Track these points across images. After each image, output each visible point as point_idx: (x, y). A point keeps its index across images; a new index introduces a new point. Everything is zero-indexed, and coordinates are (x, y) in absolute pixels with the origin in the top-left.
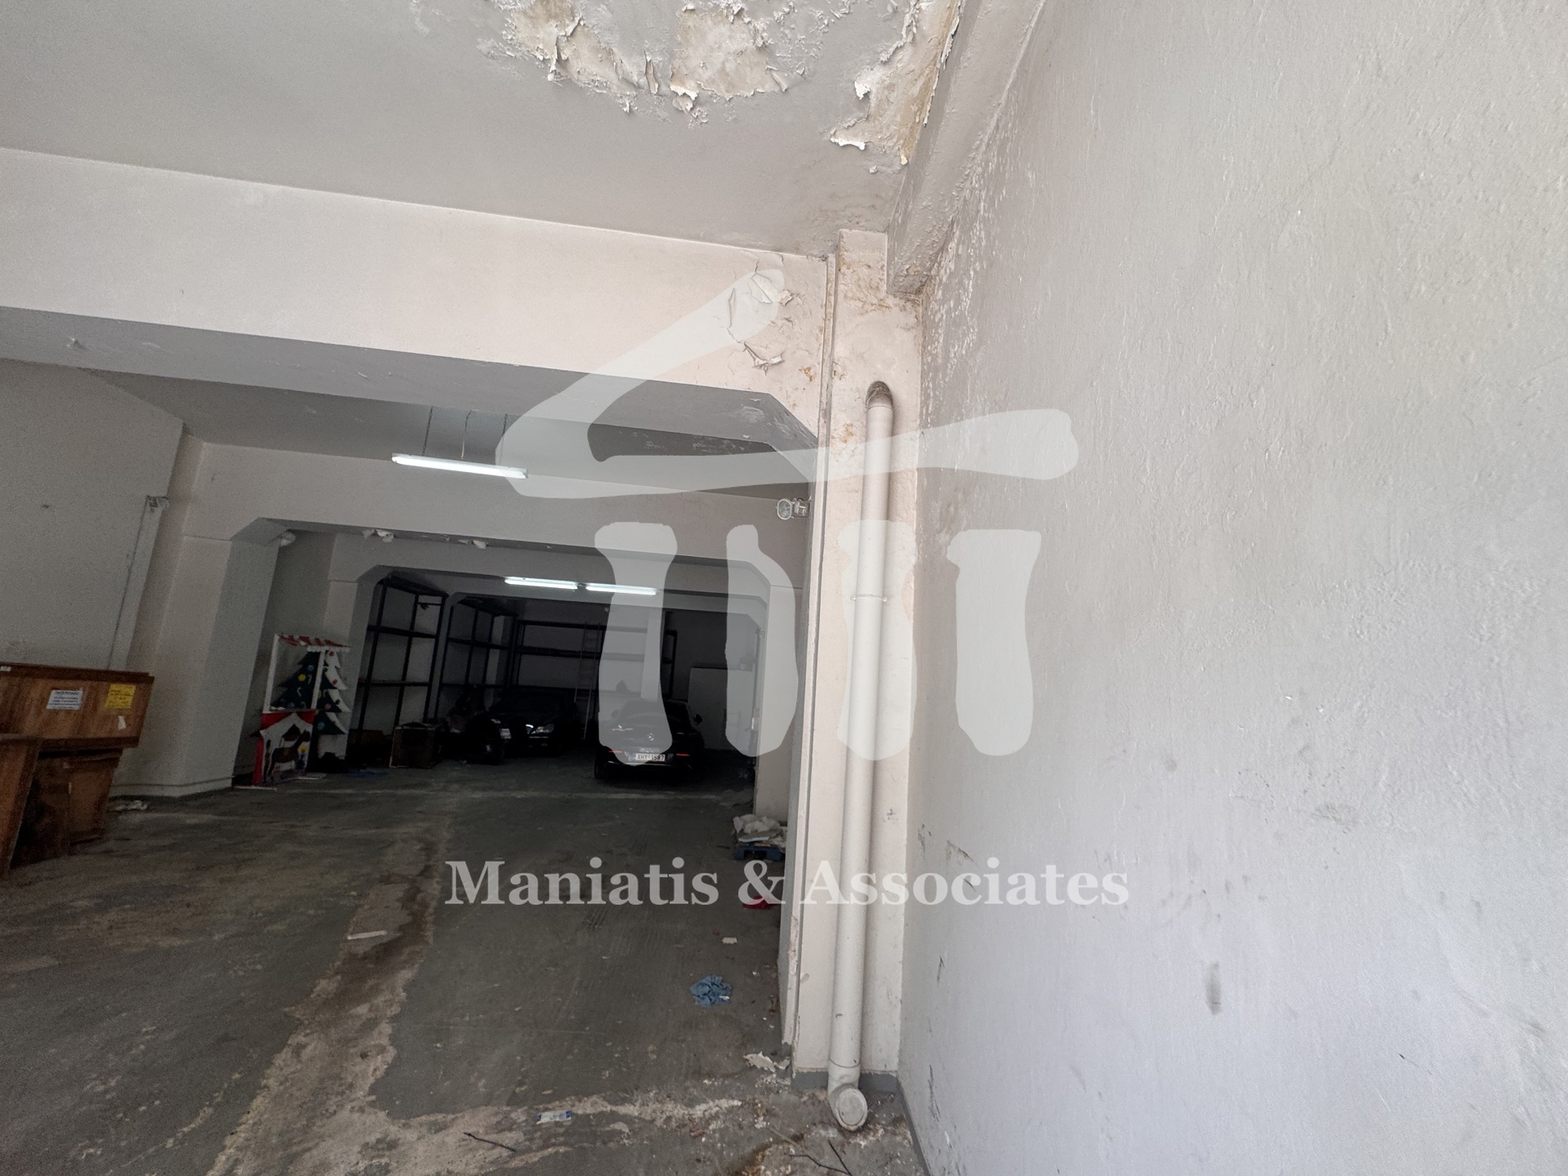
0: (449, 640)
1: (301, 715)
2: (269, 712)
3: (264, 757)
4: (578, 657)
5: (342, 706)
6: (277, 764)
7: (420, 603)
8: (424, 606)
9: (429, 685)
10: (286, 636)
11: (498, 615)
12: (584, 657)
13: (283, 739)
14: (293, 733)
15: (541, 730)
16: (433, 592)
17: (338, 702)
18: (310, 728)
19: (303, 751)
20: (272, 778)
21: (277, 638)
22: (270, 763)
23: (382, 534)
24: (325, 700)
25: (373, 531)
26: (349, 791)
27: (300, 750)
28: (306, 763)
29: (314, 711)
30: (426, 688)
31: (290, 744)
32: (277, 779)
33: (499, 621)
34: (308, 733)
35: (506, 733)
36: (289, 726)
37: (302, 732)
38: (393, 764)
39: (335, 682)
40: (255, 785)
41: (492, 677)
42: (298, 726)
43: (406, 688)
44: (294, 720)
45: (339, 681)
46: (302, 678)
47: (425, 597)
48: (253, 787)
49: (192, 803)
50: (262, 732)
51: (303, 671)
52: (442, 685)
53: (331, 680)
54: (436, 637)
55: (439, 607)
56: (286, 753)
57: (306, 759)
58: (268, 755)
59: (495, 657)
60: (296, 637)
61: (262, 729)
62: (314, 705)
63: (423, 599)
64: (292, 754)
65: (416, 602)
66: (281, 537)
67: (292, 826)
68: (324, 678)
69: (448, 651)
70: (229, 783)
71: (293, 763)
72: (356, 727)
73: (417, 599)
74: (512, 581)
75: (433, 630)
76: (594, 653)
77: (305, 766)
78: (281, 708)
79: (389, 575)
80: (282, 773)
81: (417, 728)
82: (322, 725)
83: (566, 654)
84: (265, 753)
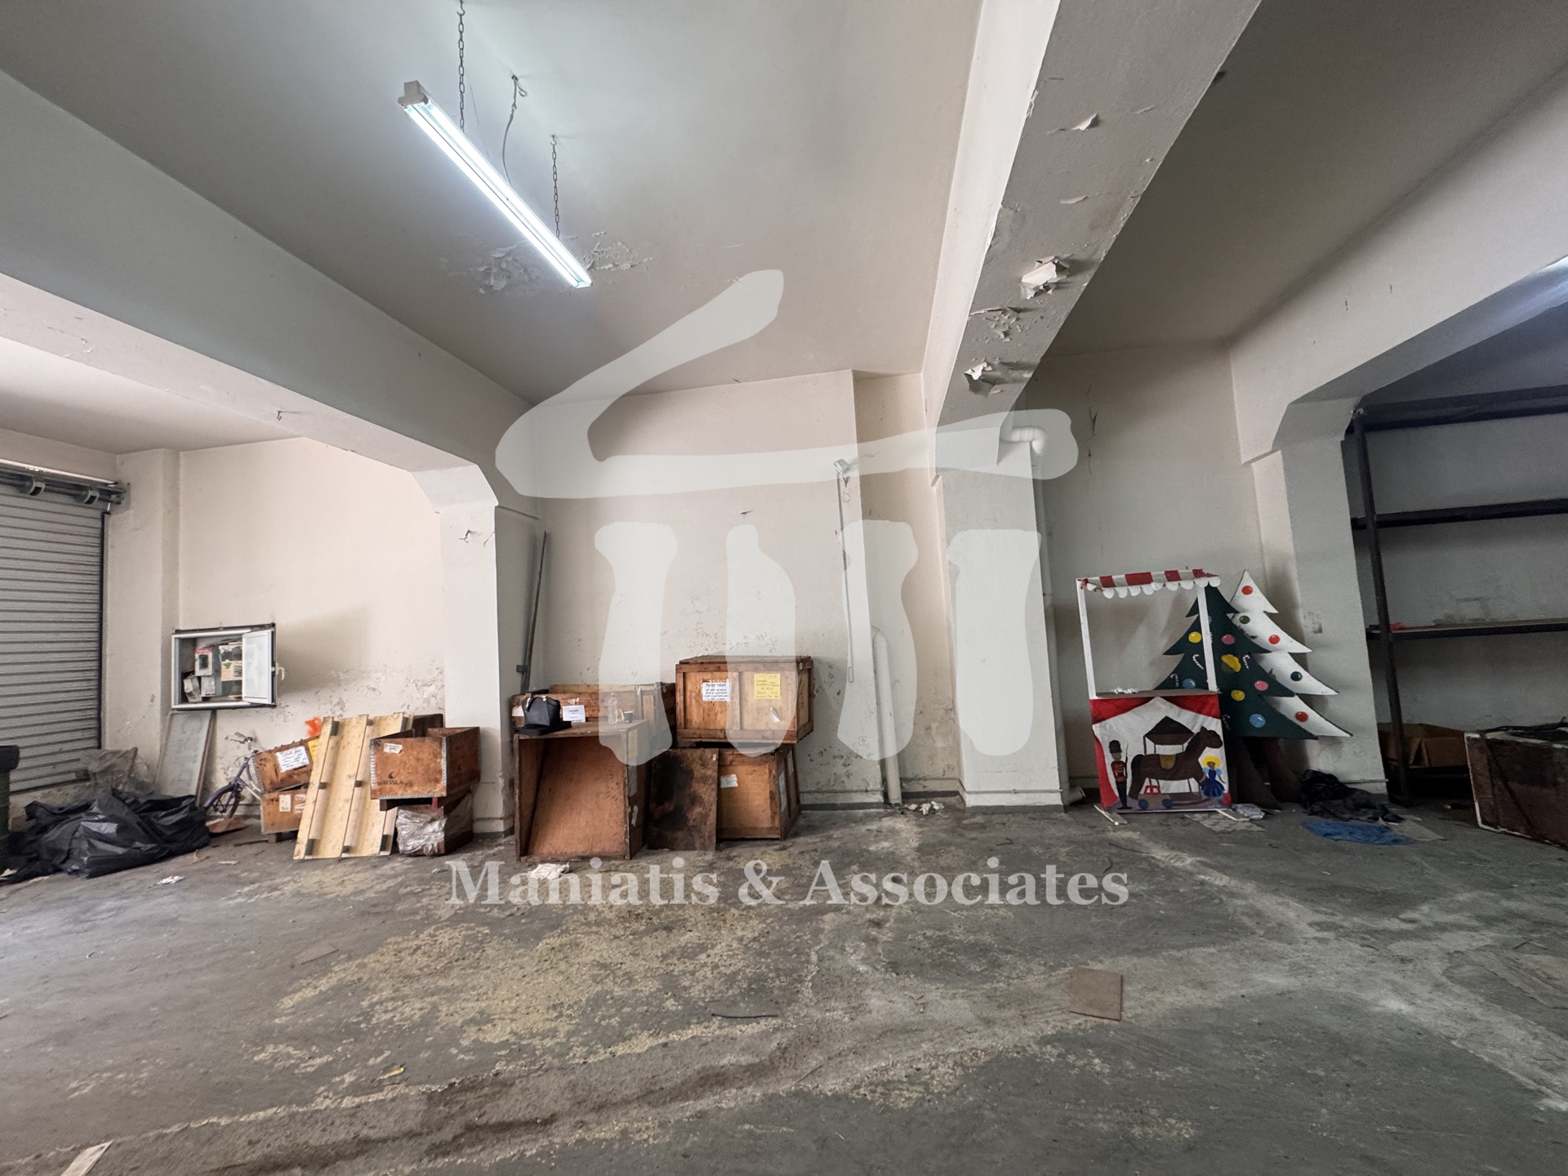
1: (1182, 702)
2: (1096, 698)
13: (1150, 742)
14: (1165, 731)
17: (1295, 677)
19: (1211, 764)
20: (1144, 805)
24: (1246, 672)
29: (1211, 696)
32: (1157, 807)
34: (1213, 733)
36: (1158, 720)
38: (1483, 822)
39: (1275, 640)
42: (1182, 720)
44: (1164, 710)
45: (1289, 637)
46: (1194, 637)
50: (1095, 728)
51: (1196, 625)
53: (1257, 636)
57: (1223, 778)
61: (1095, 723)
62: (1216, 684)
70: (1057, 800)
78: (1129, 691)
79: (1357, 407)
80: (1168, 797)
81: (1521, 740)
82: (1260, 718)
84: (1109, 759)
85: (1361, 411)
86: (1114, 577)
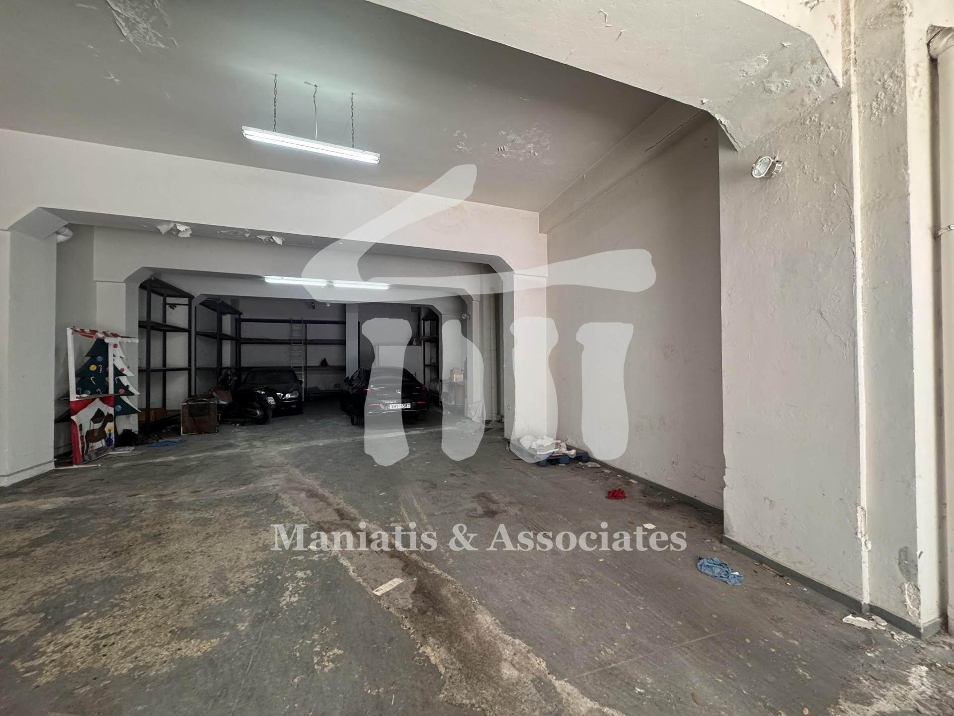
0: (197, 333)
1: (103, 400)
2: (76, 399)
3: (80, 440)
4: (290, 344)
5: (131, 389)
6: (91, 444)
7: (168, 304)
9: (189, 370)
10: (78, 329)
11: (225, 314)
12: (294, 343)
13: (92, 423)
14: (99, 416)
15: (288, 396)
16: (182, 294)
17: (128, 386)
18: (111, 410)
19: (110, 430)
20: (90, 457)
21: (69, 332)
22: (86, 445)
23: (181, 228)
24: (118, 385)
25: (172, 225)
26: (172, 458)
27: (106, 429)
28: (114, 440)
29: (111, 396)
30: (187, 372)
31: (97, 426)
32: (94, 457)
34: (110, 414)
35: (271, 400)
36: (96, 410)
37: (106, 414)
38: (183, 433)
39: (123, 370)
40: (77, 464)
41: (227, 361)
42: (103, 409)
43: (168, 373)
44: (98, 405)
45: (125, 368)
46: (93, 368)
47: (172, 298)
48: (75, 466)
49: (25, 490)
50: (73, 418)
51: (93, 361)
52: (196, 369)
53: (119, 368)
54: (188, 331)
55: (187, 307)
56: (96, 434)
57: (113, 437)
58: (82, 436)
59: (227, 348)
60: (87, 331)
61: (73, 415)
62: (111, 391)
63: (170, 300)
64: (101, 434)
65: (165, 304)
66: (58, 233)
67: (162, 496)
68: (115, 368)
69: (197, 343)
70: (52, 466)
71: (103, 440)
72: (144, 407)
73: (165, 300)
74: (271, 280)
75: (185, 325)
76: (301, 340)
77: (113, 443)
78: (84, 395)
79: (151, 276)
80: (96, 451)
81: (200, 403)
82: (120, 407)
83: (279, 341)
84: (79, 436)
85: (153, 279)
86: (85, 330)
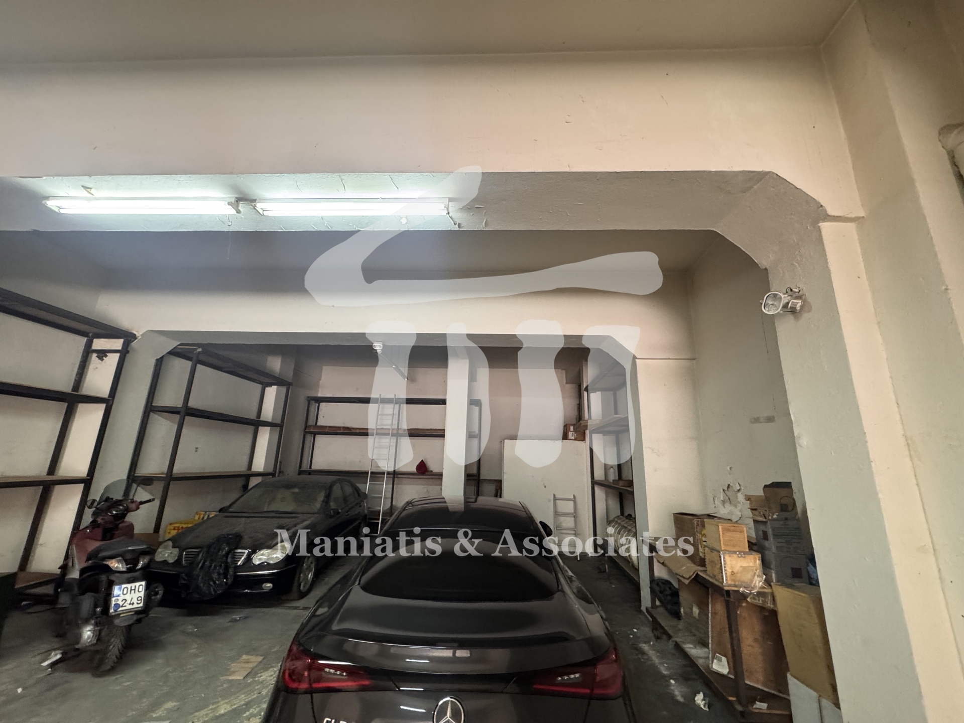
7: (98, 352)
8: (102, 354)
9: (86, 483)
33: (272, 393)
43: (53, 488)
47: (103, 341)
52: (136, 479)
54: (107, 401)
55: (119, 354)
59: (265, 437)
63: (99, 344)
65: (88, 351)
73: (89, 344)
83: (358, 431)
